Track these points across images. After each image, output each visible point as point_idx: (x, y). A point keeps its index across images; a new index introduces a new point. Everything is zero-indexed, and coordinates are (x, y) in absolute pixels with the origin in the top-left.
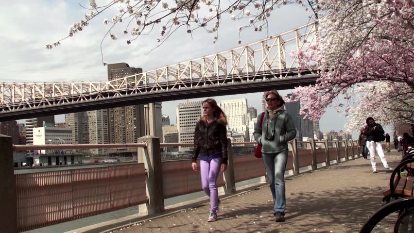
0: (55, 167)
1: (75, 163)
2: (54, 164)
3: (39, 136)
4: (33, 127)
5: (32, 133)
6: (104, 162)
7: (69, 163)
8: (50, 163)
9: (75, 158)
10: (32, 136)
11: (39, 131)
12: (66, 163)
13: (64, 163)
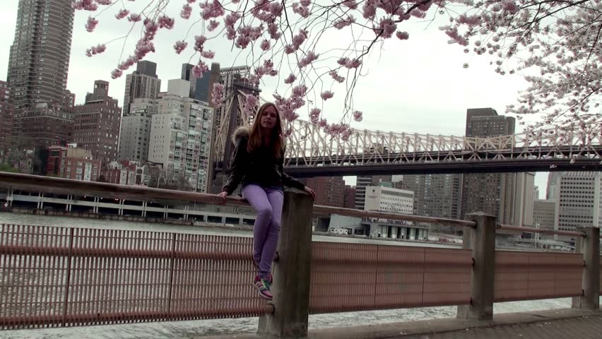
0: (395, 240)
1: (419, 238)
2: (394, 236)
3: (372, 197)
4: (366, 185)
5: (364, 192)
6: (454, 242)
7: (412, 238)
8: (389, 234)
9: (420, 233)
10: (364, 196)
11: (374, 191)
12: (408, 238)
13: (405, 237)
